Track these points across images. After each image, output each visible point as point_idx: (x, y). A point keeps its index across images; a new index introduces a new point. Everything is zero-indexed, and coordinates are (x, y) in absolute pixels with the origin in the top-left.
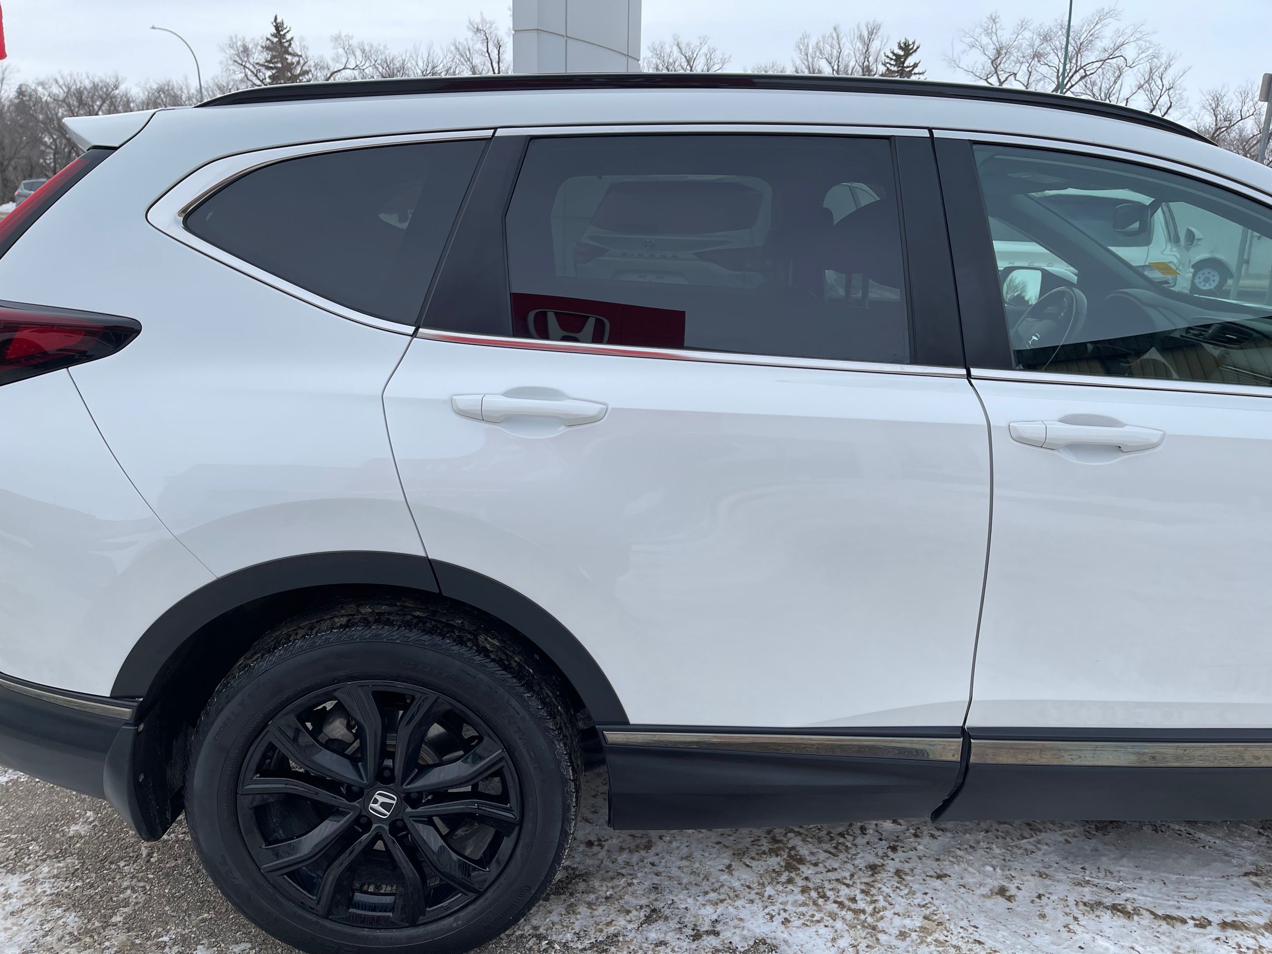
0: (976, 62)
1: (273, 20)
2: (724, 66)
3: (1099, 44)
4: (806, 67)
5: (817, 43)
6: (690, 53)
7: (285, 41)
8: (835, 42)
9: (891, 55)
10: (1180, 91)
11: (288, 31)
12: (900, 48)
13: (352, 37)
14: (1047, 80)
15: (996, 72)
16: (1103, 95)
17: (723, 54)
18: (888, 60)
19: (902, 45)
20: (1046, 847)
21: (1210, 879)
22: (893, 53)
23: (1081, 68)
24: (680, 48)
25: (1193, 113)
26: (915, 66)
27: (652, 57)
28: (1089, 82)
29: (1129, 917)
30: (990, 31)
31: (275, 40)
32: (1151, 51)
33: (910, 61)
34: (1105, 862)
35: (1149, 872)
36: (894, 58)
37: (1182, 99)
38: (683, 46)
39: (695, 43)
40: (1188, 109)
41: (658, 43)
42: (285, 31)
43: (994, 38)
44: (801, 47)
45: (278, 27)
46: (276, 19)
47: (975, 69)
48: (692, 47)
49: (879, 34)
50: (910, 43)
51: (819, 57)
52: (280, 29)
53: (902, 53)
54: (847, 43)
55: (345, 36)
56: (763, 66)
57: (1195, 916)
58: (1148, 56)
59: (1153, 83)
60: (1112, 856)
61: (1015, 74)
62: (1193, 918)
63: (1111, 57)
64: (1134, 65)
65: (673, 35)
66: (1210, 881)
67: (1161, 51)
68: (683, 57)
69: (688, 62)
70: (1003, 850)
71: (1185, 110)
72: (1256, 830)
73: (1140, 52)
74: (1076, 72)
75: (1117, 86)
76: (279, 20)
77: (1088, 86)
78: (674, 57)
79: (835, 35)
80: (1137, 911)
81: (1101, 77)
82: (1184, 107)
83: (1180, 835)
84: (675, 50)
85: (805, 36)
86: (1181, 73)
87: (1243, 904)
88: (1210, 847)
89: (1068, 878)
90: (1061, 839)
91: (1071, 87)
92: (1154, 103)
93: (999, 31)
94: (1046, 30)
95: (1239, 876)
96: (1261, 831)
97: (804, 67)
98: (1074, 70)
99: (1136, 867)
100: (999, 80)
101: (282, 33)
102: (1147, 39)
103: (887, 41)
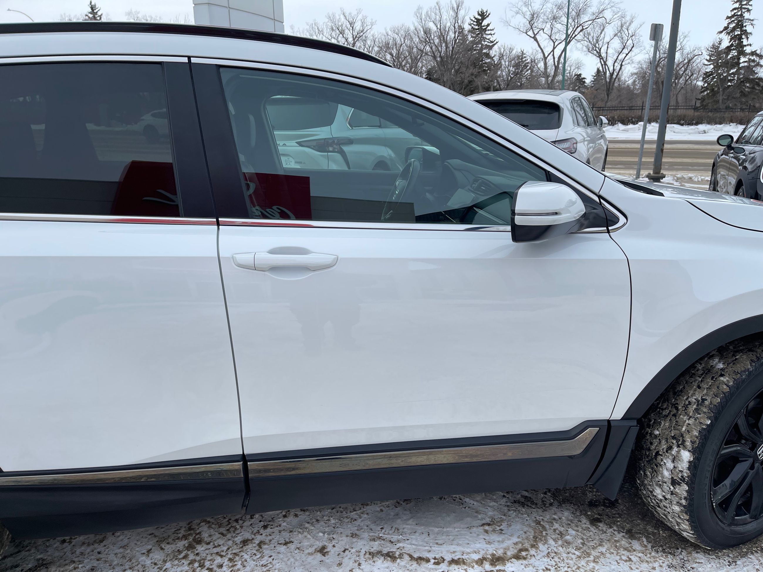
0: (519, 23)
1: (89, 3)
2: (372, 27)
3: (590, 10)
4: (421, 27)
5: (427, 12)
6: (352, 19)
7: (97, 16)
8: (438, 12)
9: (474, 19)
10: (638, 37)
11: (99, 10)
12: (479, 14)
13: (139, 12)
14: (561, 32)
15: (532, 28)
16: (594, 40)
17: (372, 20)
18: (472, 22)
19: (480, 13)
20: (366, 516)
21: (459, 529)
22: (475, 17)
23: (580, 25)
24: (345, 16)
25: (647, 50)
26: (488, 25)
27: (328, 22)
28: (586, 33)
29: (394, 561)
30: (527, 4)
31: (91, 16)
32: (620, 13)
33: (485, 23)
34: (399, 523)
35: (423, 527)
36: (476, 20)
37: (640, 42)
38: (347, 15)
39: (354, 13)
40: (643, 47)
41: (331, 14)
42: (97, 10)
43: (530, 8)
44: (418, 15)
45: (93, 8)
46: (91, 2)
47: (519, 27)
48: (353, 15)
49: (463, 6)
50: (485, 12)
51: (428, 21)
52: (94, 9)
53: (480, 18)
54: (444, 12)
55: (135, 12)
56: (396, 26)
57: (437, 556)
58: (618, 16)
59: (623, 33)
60: (405, 518)
61: (543, 29)
62: (435, 558)
63: (597, 18)
64: (611, 22)
65: (341, 8)
66: (458, 531)
67: (626, 13)
68: (347, 22)
69: (351, 24)
70: (337, 521)
71: (641, 48)
72: (503, 494)
73: (614, 14)
74: (578, 27)
75: (602, 35)
76: (93, 4)
77: (586, 35)
78: (342, 21)
79: (437, 7)
80: (401, 556)
81: (593, 30)
82: (641, 46)
83: (455, 500)
84: (342, 17)
85: (419, 8)
86: (639, 26)
87: (472, 546)
88: (469, 508)
89: (369, 535)
90: (379, 509)
91: (575, 37)
92: (624, 45)
93: (532, 4)
94: (560, 2)
95: (478, 527)
96: (505, 494)
97: (420, 27)
98: (576, 26)
99: (417, 524)
100: (534, 33)
101: (95, 11)
102: (617, 6)
103: (468, 10)
